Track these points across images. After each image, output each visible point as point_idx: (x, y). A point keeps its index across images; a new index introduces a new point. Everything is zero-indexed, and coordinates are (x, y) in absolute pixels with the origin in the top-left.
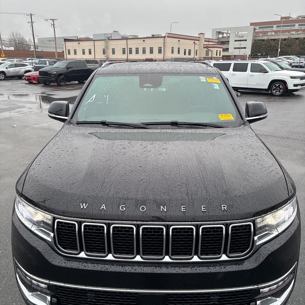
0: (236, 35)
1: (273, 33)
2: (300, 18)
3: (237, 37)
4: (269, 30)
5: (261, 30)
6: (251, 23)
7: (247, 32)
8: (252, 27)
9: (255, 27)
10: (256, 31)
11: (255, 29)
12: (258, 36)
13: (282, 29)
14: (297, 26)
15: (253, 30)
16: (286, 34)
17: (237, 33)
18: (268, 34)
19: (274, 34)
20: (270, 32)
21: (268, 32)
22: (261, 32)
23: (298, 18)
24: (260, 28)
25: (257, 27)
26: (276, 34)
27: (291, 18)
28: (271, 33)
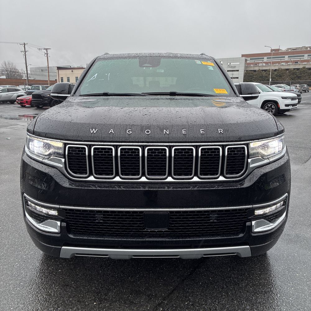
0: (228, 66)
1: (264, 64)
2: (290, 50)
3: (230, 67)
4: (260, 62)
5: (253, 61)
6: (242, 55)
7: (239, 63)
8: (244, 58)
9: (246, 58)
10: (248, 62)
11: (246, 60)
12: (250, 67)
13: (273, 61)
14: (286, 58)
15: (244, 61)
16: (276, 65)
17: (229, 64)
18: (259, 65)
19: (265, 65)
20: (261, 63)
21: (259, 63)
22: (252, 63)
23: (287, 51)
24: (251, 59)
25: (249, 59)
26: (267, 65)
27: (281, 50)
28: (262, 64)
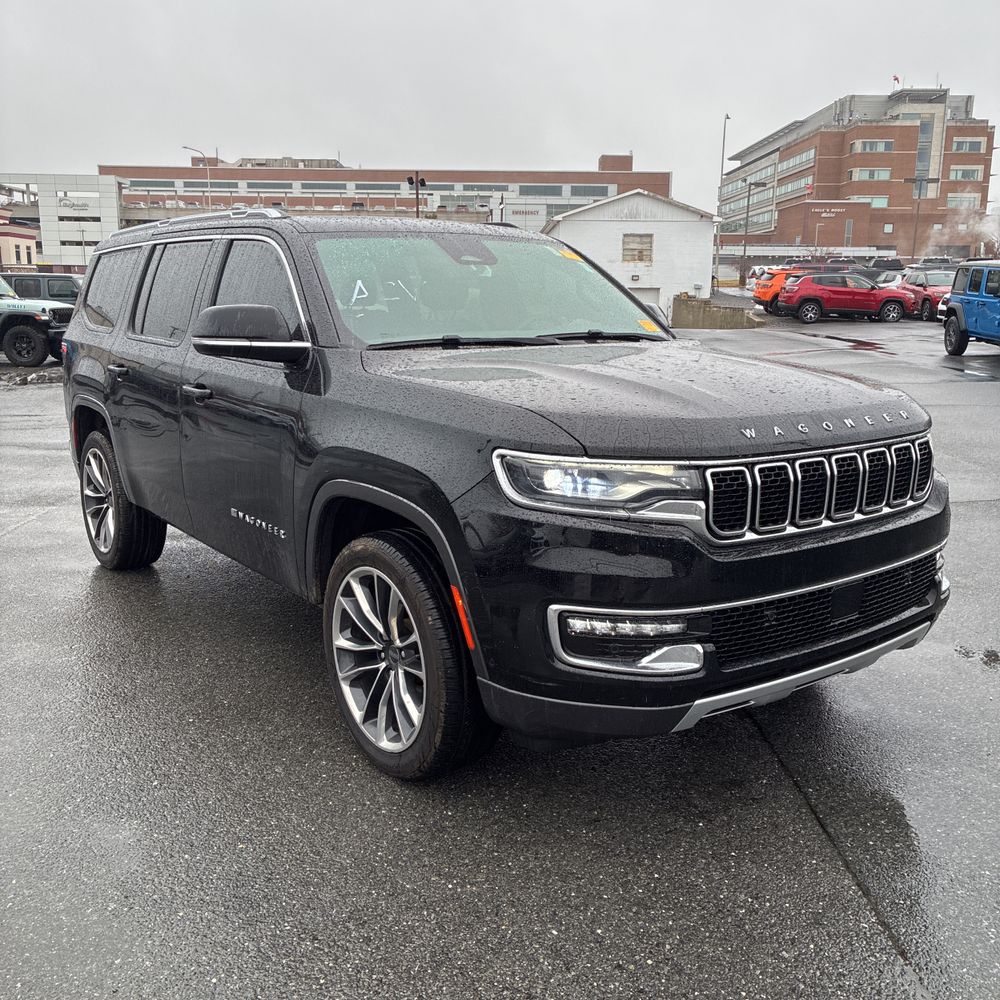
0: (61, 200)
1: (182, 204)
2: (249, 166)
3: (65, 205)
4: (164, 194)
5: (141, 191)
6: (100, 167)
7: (97, 195)
8: (112, 179)
9: (121, 180)
10: (125, 192)
11: (120, 186)
12: (135, 208)
13: (213, 194)
14: (243, 189)
15: (115, 189)
16: (218, 207)
17: (61, 194)
18: (167, 206)
19: (184, 207)
20: (171, 198)
21: (163, 199)
22: (143, 198)
23: (241, 165)
24: (133, 184)
25: (127, 182)
26: (190, 207)
27: (222, 162)
28: (174, 202)
